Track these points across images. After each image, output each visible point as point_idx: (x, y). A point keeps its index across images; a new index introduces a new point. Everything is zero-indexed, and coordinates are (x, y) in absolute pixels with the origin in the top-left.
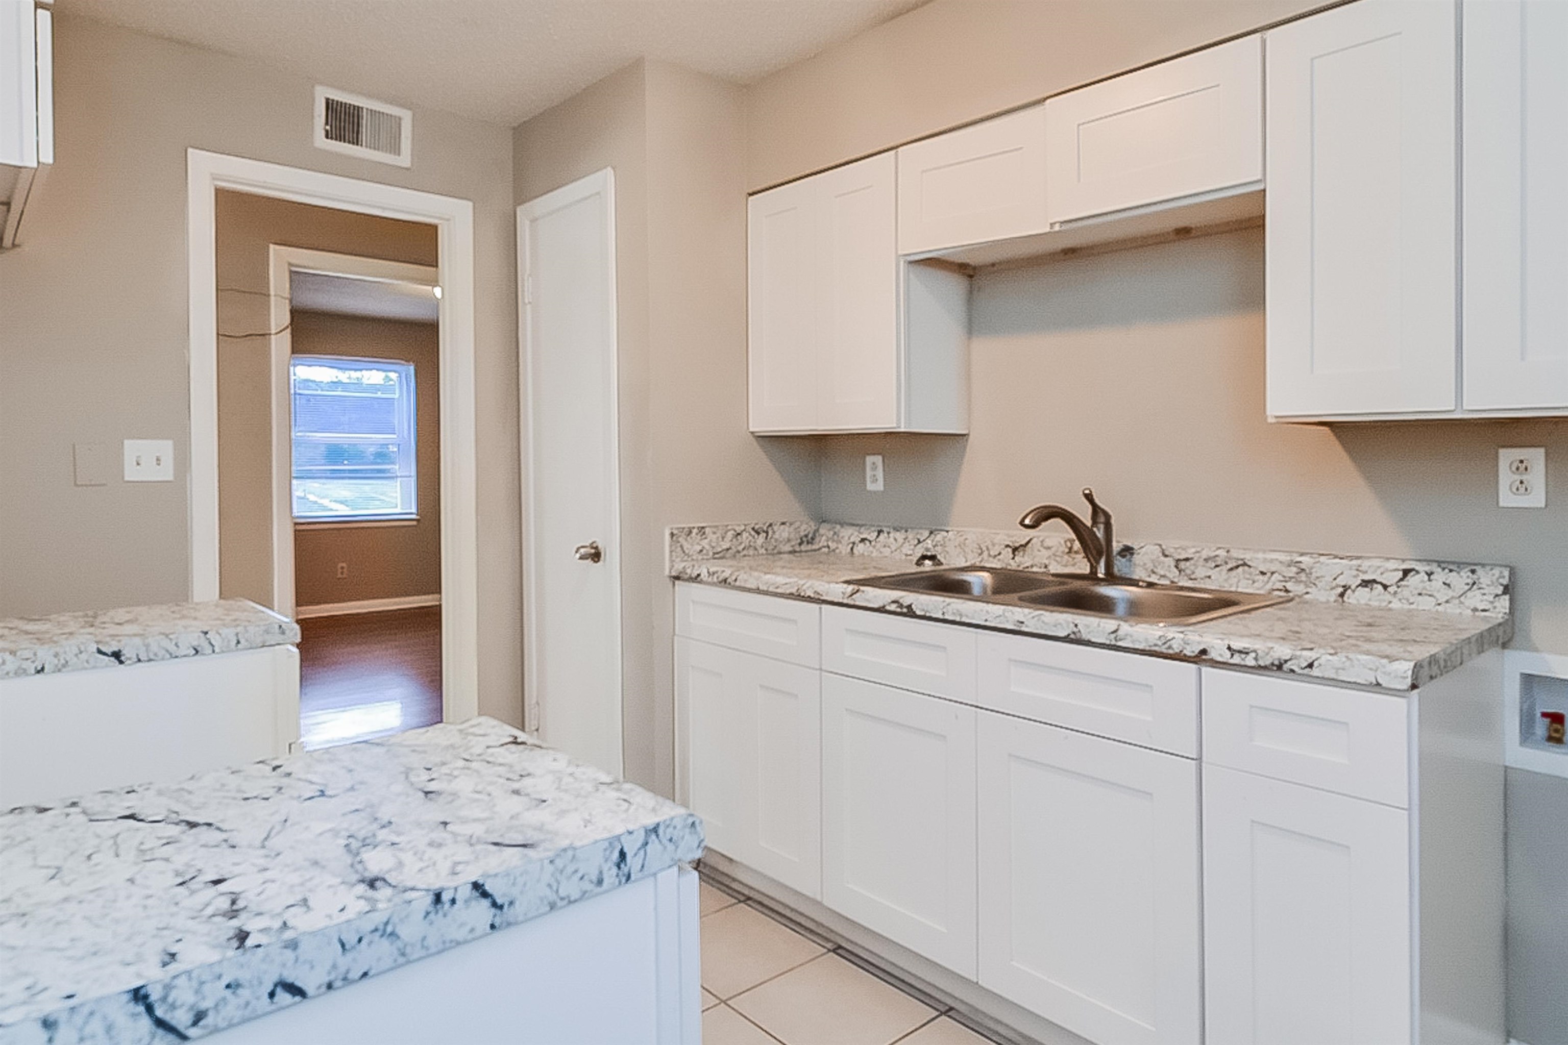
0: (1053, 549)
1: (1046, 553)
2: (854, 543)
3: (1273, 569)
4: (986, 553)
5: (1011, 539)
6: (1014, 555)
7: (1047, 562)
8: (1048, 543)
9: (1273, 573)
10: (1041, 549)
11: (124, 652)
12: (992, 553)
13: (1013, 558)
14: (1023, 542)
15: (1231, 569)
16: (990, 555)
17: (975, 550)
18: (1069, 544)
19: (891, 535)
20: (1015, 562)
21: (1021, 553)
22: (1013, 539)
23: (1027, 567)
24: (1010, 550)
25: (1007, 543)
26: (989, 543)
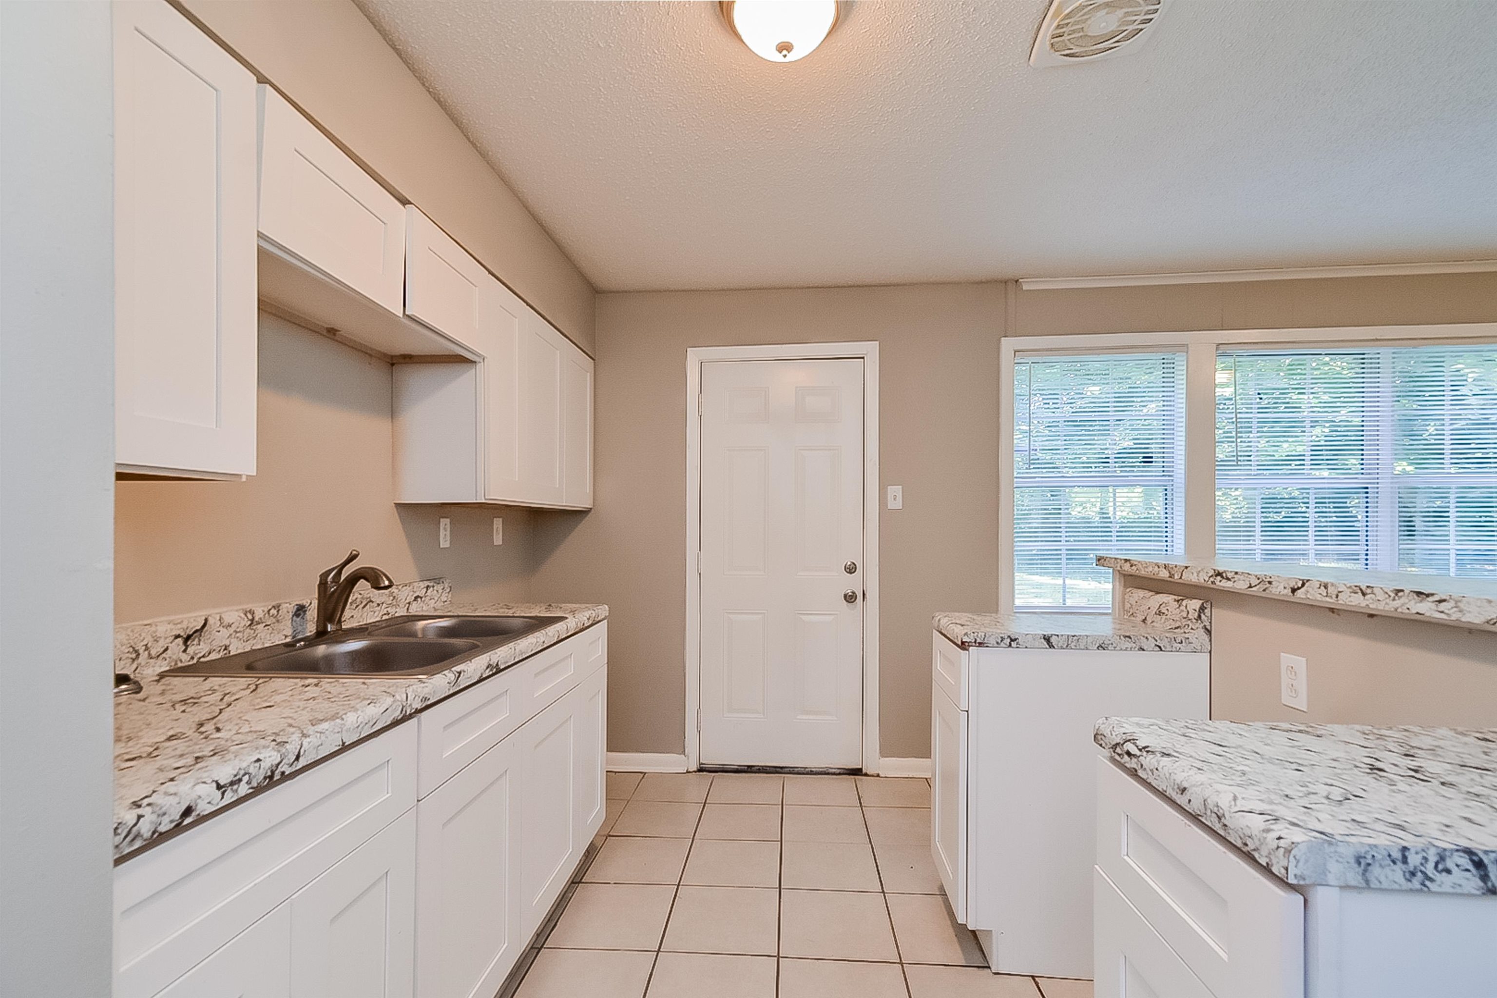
0: (234, 627)
1: (225, 632)
4: (144, 655)
5: (179, 626)
6: (187, 647)
7: (227, 643)
8: (227, 619)
9: (383, 603)
10: (221, 629)
12: (153, 652)
13: (185, 651)
14: (198, 628)
15: (364, 607)
16: (150, 657)
17: (124, 656)
18: (250, 617)
20: (188, 654)
21: (196, 642)
22: (184, 625)
23: (203, 656)
24: (180, 641)
25: (177, 633)
26: (148, 640)
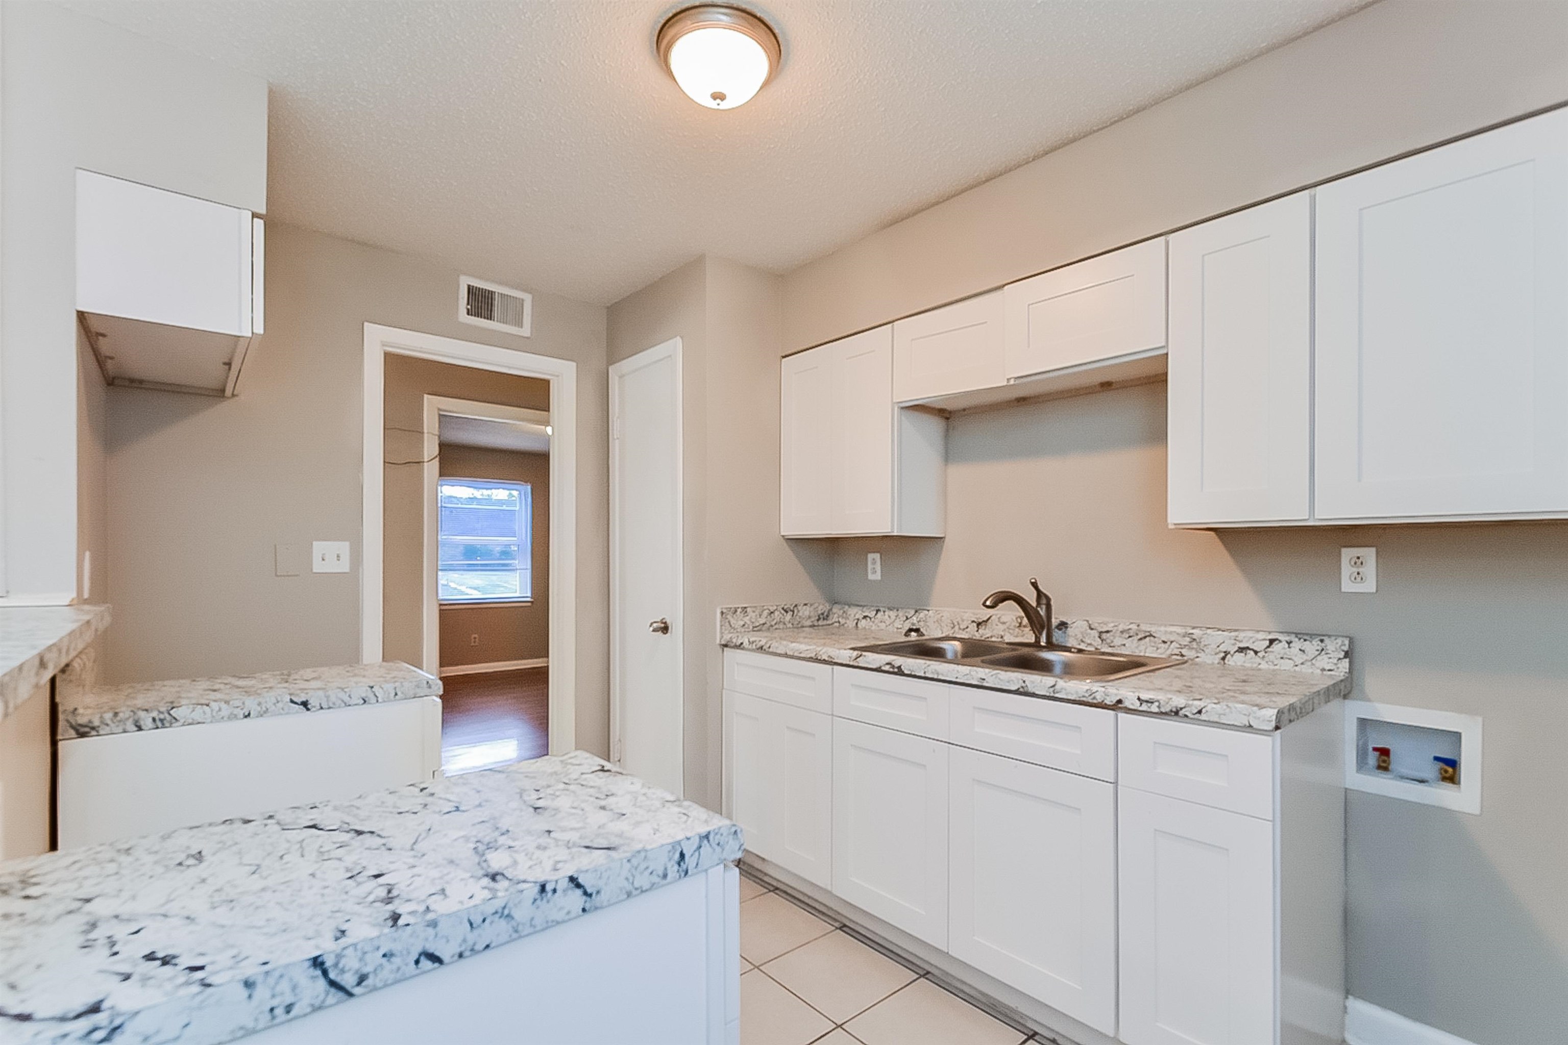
0: (1007, 624)
1: (1002, 627)
2: (858, 619)
3: (1172, 639)
4: (957, 627)
5: (976, 616)
6: (978, 629)
7: (1003, 634)
8: (1003, 619)
9: (1172, 642)
10: (999, 624)
11: (310, 702)
12: (962, 627)
13: (978, 631)
14: (985, 619)
15: (1141, 639)
16: (960, 629)
17: (949, 625)
18: (1019, 620)
19: (886, 613)
20: (979, 634)
21: (984, 627)
22: (978, 617)
23: (988, 638)
24: (975, 624)
25: (973, 619)
26: (959, 619)
